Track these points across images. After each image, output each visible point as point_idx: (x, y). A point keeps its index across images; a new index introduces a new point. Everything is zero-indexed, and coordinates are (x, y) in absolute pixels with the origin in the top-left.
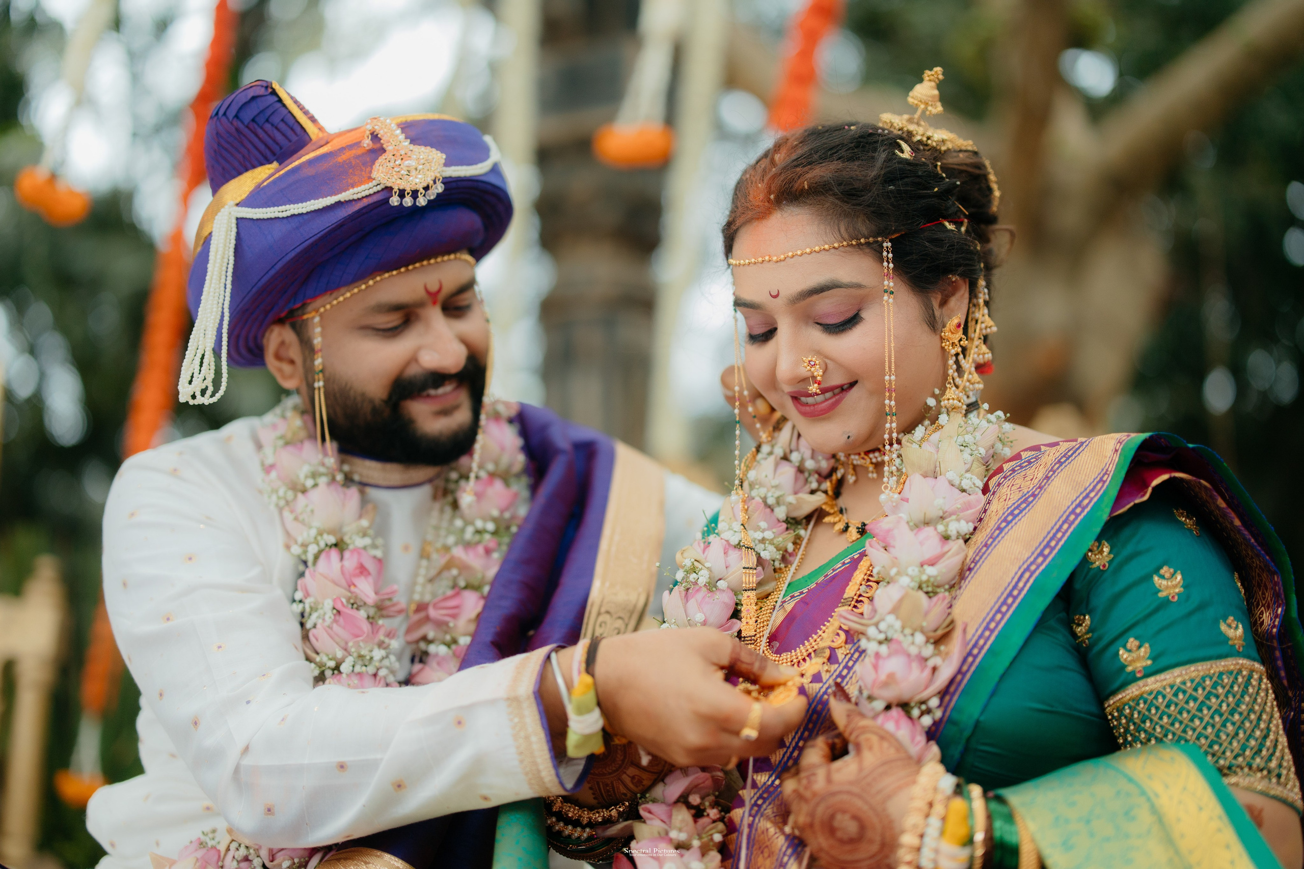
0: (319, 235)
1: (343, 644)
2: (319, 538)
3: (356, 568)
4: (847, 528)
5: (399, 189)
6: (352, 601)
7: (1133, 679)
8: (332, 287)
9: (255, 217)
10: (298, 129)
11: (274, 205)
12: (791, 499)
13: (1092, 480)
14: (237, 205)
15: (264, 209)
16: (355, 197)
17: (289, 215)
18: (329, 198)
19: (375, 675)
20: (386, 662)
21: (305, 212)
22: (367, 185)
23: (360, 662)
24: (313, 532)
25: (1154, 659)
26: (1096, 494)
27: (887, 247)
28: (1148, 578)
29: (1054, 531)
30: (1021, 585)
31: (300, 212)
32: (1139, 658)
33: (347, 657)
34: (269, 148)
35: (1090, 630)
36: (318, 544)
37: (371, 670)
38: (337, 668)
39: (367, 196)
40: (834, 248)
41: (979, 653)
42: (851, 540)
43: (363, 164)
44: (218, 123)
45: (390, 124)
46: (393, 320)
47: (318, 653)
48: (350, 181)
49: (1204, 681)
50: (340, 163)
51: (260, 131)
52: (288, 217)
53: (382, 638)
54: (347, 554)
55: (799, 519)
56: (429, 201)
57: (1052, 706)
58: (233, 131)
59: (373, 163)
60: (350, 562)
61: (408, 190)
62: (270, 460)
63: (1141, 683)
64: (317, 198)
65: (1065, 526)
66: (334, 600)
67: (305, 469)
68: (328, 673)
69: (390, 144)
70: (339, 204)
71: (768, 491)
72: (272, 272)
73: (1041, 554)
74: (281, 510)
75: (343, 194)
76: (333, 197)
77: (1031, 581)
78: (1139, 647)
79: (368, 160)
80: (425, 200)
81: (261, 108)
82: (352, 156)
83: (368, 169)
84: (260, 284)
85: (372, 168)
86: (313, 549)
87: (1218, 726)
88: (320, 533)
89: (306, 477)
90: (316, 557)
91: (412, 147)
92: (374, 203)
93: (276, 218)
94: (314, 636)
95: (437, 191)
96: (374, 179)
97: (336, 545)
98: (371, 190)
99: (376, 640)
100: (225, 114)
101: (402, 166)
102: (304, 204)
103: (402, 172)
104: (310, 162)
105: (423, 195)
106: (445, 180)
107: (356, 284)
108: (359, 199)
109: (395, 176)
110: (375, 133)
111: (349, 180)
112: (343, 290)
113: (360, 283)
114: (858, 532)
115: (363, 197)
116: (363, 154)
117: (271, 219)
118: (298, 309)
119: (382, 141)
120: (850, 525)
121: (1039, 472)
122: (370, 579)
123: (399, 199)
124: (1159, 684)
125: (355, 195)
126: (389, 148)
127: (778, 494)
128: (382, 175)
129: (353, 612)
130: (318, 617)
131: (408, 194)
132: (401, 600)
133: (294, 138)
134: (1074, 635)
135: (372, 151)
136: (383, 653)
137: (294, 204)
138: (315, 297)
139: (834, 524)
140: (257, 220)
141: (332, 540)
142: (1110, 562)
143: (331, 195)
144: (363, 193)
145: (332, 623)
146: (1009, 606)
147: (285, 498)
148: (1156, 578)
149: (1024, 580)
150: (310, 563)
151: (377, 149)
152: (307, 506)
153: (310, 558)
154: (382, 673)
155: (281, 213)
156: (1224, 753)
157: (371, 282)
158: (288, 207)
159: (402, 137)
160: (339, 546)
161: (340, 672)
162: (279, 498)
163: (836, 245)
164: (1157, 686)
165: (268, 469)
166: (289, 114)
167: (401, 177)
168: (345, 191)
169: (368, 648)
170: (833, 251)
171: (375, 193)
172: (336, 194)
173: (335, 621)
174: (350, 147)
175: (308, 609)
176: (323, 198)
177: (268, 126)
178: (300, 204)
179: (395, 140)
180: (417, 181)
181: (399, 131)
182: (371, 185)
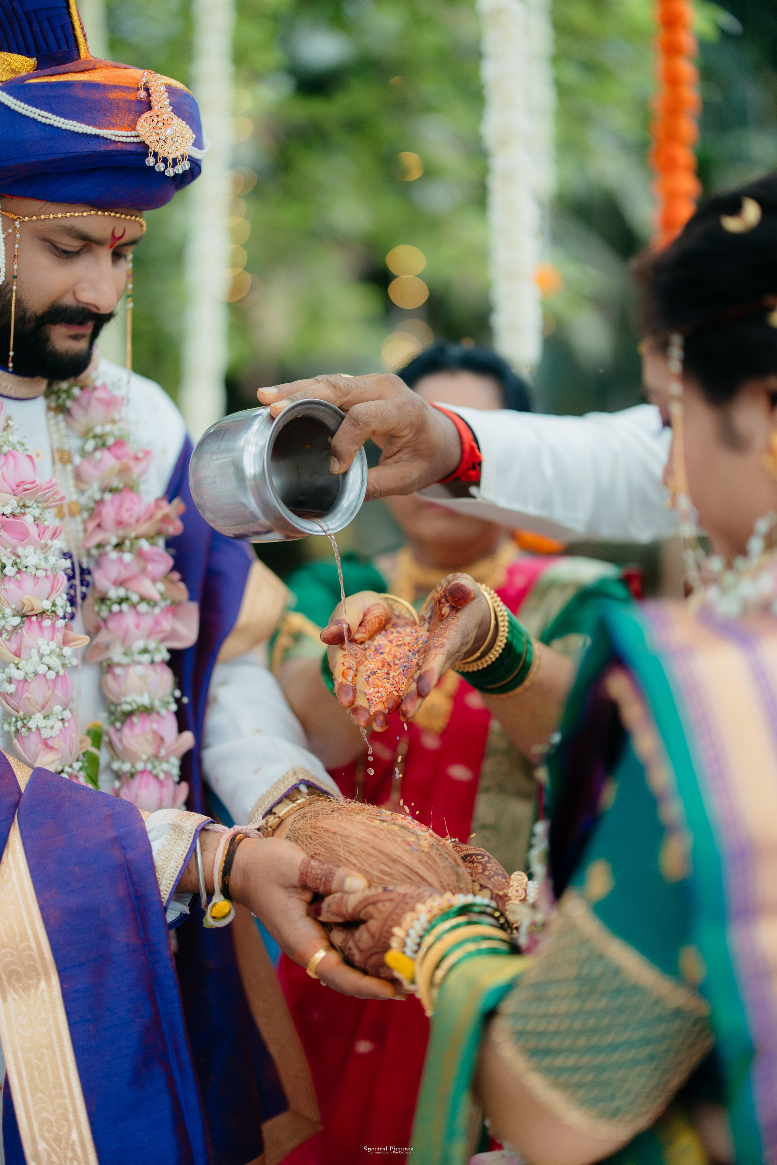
5: (154, 151)
10: (72, 42)
11: (37, 107)
15: (24, 105)
16: (113, 138)
17: (48, 123)
18: (90, 126)
21: (64, 128)
31: (59, 126)
34: (36, 44)
39: (122, 142)
43: (128, 111)
45: (163, 86)
46: (72, 245)
48: (114, 121)
50: (109, 99)
51: (35, 25)
52: (46, 124)
56: (176, 174)
59: (139, 114)
61: (162, 155)
64: (80, 121)
69: (157, 103)
70: (97, 136)
75: (104, 129)
76: (94, 128)
79: (133, 108)
80: (172, 172)
82: (122, 97)
83: (135, 118)
85: (138, 119)
91: (172, 115)
92: (127, 151)
93: (35, 119)
95: (184, 169)
96: (135, 130)
98: (128, 138)
102: (66, 120)
103: (161, 136)
104: (85, 85)
105: (171, 165)
108: (115, 141)
109: (154, 137)
110: (147, 87)
111: (112, 119)
115: (119, 142)
116: (131, 101)
117: (30, 117)
119: (152, 98)
123: (153, 160)
126: (156, 108)
128: (144, 129)
131: (161, 159)
133: (65, 48)
135: (142, 103)
137: (56, 115)
143: (93, 125)
144: (121, 137)
151: (147, 104)
155: (41, 117)
158: (49, 115)
159: (167, 102)
166: (70, 24)
167: (159, 140)
168: (106, 127)
171: (130, 142)
172: (98, 127)
174: (122, 88)
176: (85, 124)
178: (62, 119)
179: (162, 102)
180: (169, 150)
181: (166, 95)
182: (129, 134)
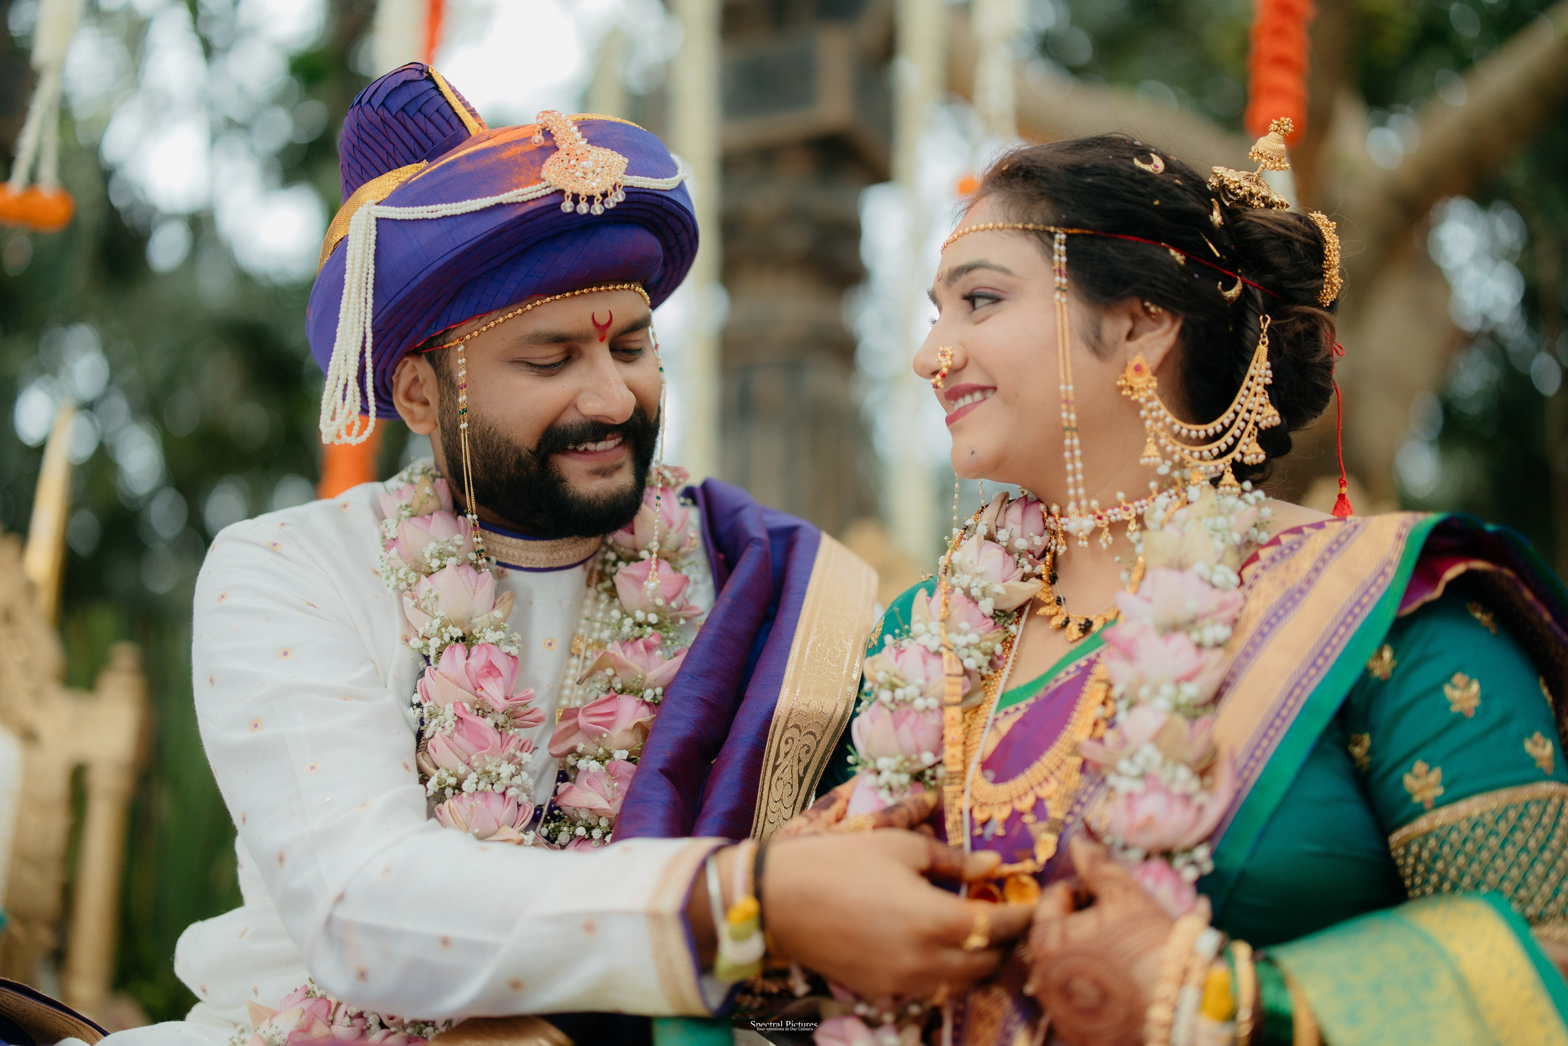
0: (474, 242)
1: (464, 757)
2: (443, 630)
3: (483, 667)
4: (1067, 622)
5: (572, 193)
6: (477, 706)
8: (481, 311)
9: (399, 217)
10: (455, 122)
11: (422, 205)
12: (999, 588)
13: (1372, 572)
14: (378, 204)
15: (411, 208)
16: (520, 199)
17: (440, 216)
18: (488, 198)
19: (504, 794)
20: (517, 780)
21: (459, 213)
22: (534, 187)
23: (486, 779)
24: (437, 623)
25: (1447, 785)
26: (1378, 590)
27: (1061, 238)
31: (454, 214)
32: (1428, 786)
33: (470, 773)
34: (419, 144)
35: (1371, 752)
36: (442, 638)
37: (498, 788)
38: (458, 787)
39: (533, 200)
42: (1071, 640)
43: (531, 163)
44: (360, 112)
45: (566, 121)
46: (553, 354)
47: (437, 768)
48: (515, 181)
49: (1507, 813)
50: (504, 160)
51: (409, 122)
52: (438, 219)
53: (512, 751)
54: (475, 650)
55: (1009, 611)
56: (606, 210)
57: (1330, 847)
58: (377, 121)
59: (543, 161)
60: (478, 660)
61: (583, 194)
62: (390, 535)
64: (474, 198)
65: (1342, 630)
66: (455, 704)
67: (432, 547)
68: (449, 792)
69: (564, 142)
70: (499, 206)
71: (972, 579)
72: (415, 284)
74: (401, 593)
75: (506, 194)
76: (493, 198)
78: (1429, 771)
79: (537, 158)
80: (601, 209)
81: (413, 96)
82: (519, 152)
83: (537, 169)
84: (399, 298)
85: (541, 167)
86: (435, 643)
88: (445, 625)
89: (432, 556)
90: (439, 653)
91: (589, 147)
92: (542, 208)
93: (424, 219)
94: (432, 746)
95: (616, 200)
96: (544, 180)
97: (463, 639)
98: (538, 192)
99: (506, 753)
100: (369, 101)
101: (577, 167)
102: (459, 204)
103: (577, 174)
104: (468, 157)
105: (599, 201)
106: (626, 189)
107: (511, 309)
108: (524, 202)
109: (568, 178)
110: (547, 129)
111: (513, 179)
112: (494, 315)
113: (516, 306)
114: (1080, 629)
115: (529, 201)
116: (531, 152)
117: (418, 220)
118: (438, 337)
119: (555, 138)
120: (1071, 620)
121: (1304, 561)
122: (500, 680)
123: (572, 204)
124: (1452, 817)
125: (520, 197)
126: (564, 147)
127: (984, 583)
128: (553, 175)
129: (479, 721)
130: (438, 725)
131: (583, 199)
132: (542, 706)
133: (450, 133)
134: (1350, 757)
135: (541, 148)
136: (512, 768)
137: (447, 203)
138: (461, 322)
139: (1051, 617)
140: (401, 220)
141: (458, 632)
142: (1394, 670)
143: (491, 195)
144: (529, 195)
145: (452, 732)
147: (406, 580)
148: (1447, 688)
150: (432, 660)
151: (549, 146)
152: (430, 591)
153: (432, 653)
154: (511, 792)
155: (430, 214)
156: (1533, 899)
157: (529, 307)
158: (439, 206)
159: (579, 135)
160: (465, 640)
161: (461, 790)
162: (398, 579)
163: (1001, 225)
164: (1451, 820)
165: (389, 543)
166: (446, 104)
167: (575, 179)
168: (508, 191)
169: (495, 763)
171: (543, 196)
172: (498, 194)
173: (457, 729)
174: (517, 142)
175: (426, 715)
176: (481, 198)
177: (420, 118)
178: (454, 204)
179: (570, 137)
180: (594, 185)
181: (575, 128)
182: (539, 186)
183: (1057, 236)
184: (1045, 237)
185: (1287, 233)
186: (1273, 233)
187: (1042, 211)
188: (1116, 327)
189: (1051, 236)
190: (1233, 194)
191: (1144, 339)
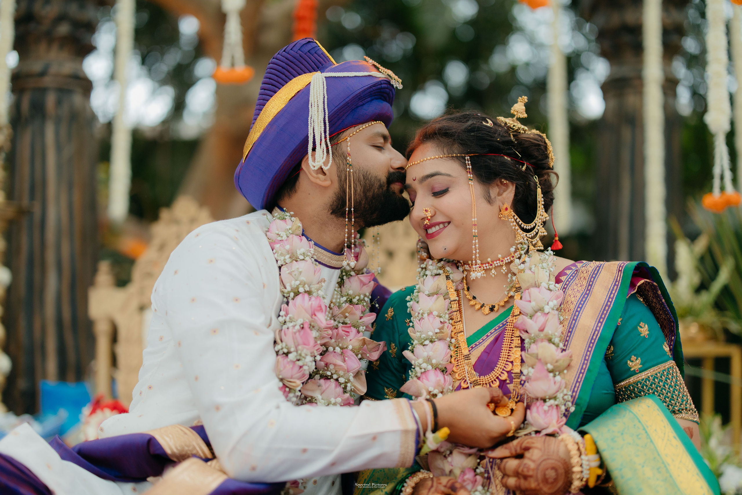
3: (318, 307)
7: (635, 373)
13: (611, 285)
25: (643, 364)
26: (615, 292)
27: (468, 159)
28: (635, 328)
29: (602, 310)
30: (594, 337)
32: (636, 365)
34: (316, 65)
35: (613, 352)
40: (440, 157)
41: (584, 371)
49: (664, 373)
57: (608, 391)
60: (315, 303)
63: (639, 375)
65: (607, 308)
73: (599, 322)
77: (599, 335)
78: (637, 359)
87: (672, 392)
114: (489, 309)
122: (323, 314)
124: (646, 376)
139: (474, 305)
142: (621, 322)
146: (592, 348)
148: (638, 327)
149: (595, 335)
156: (676, 404)
163: (441, 156)
170: (439, 158)
175: (287, 320)
183: (466, 158)
184: (461, 160)
185: (537, 142)
186: (532, 143)
187: (456, 149)
188: (494, 191)
189: (464, 158)
190: (512, 129)
191: (505, 194)
